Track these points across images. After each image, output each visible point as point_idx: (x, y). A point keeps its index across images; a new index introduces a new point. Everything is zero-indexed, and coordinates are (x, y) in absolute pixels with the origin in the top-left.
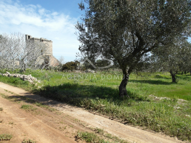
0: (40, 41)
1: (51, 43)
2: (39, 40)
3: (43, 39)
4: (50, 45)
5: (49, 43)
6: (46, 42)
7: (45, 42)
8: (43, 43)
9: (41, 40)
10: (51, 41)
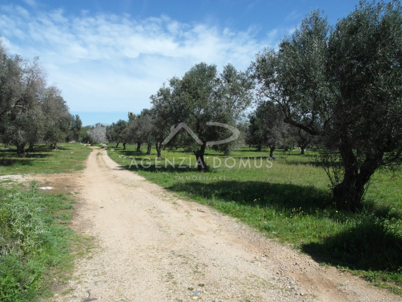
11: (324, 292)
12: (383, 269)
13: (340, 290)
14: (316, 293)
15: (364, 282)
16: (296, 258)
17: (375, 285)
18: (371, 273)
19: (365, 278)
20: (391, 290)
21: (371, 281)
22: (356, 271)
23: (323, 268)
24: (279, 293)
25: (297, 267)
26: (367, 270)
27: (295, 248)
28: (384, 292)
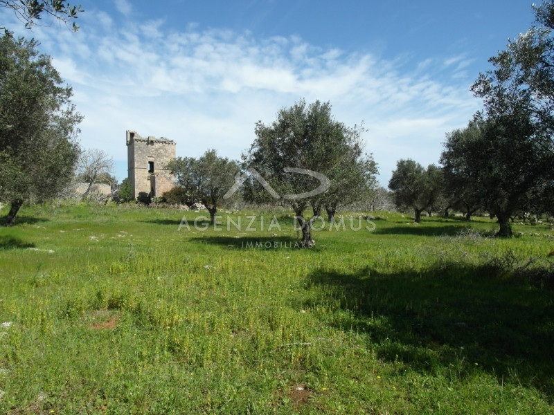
0: (147, 144)
1: (173, 147)
2: (144, 141)
3: (152, 139)
4: (170, 151)
5: (167, 146)
6: (161, 145)
7: (157, 145)
8: (153, 146)
9: (148, 141)
10: (172, 141)
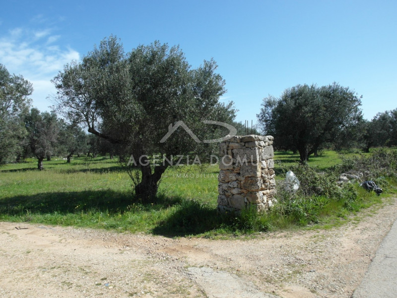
11: (188, 253)
12: (212, 229)
13: (197, 249)
14: (184, 255)
15: (205, 240)
16: (154, 240)
17: (213, 239)
18: (208, 234)
19: (205, 237)
20: (221, 239)
21: (209, 238)
22: (198, 236)
23: (177, 240)
24: (162, 264)
25: (158, 245)
26: (203, 233)
27: (146, 234)
28: (220, 241)
